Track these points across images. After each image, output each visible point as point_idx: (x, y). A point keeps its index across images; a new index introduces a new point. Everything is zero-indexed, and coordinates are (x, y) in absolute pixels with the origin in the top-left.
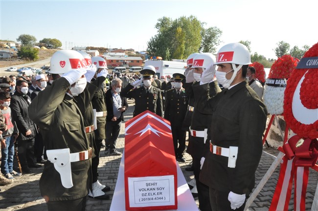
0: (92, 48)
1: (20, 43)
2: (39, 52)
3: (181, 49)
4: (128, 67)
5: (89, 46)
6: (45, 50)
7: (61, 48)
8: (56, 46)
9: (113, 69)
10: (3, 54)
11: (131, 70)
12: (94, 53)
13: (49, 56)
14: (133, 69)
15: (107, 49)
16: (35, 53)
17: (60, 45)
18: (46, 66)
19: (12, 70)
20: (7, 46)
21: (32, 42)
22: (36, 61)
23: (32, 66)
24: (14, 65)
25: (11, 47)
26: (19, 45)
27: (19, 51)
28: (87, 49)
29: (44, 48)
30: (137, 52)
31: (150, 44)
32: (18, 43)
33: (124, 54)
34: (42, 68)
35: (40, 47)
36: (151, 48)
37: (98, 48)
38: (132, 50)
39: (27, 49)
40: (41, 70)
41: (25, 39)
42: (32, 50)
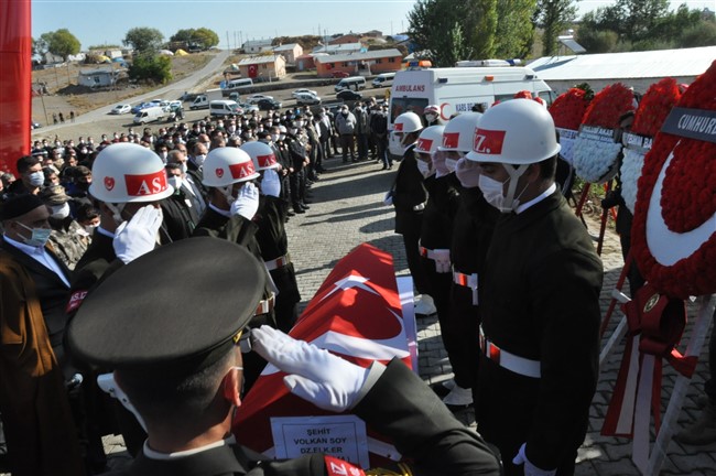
0: (287, 41)
1: (130, 48)
2: (173, 63)
3: (490, 22)
4: (370, 74)
5: (279, 36)
6: (184, 57)
7: (218, 47)
8: (206, 45)
9: (336, 83)
10: (101, 78)
11: (378, 83)
12: (292, 50)
13: (195, 69)
14: (382, 80)
15: (319, 38)
16: (164, 66)
17: (215, 41)
18: (190, 92)
19: (121, 110)
20: (105, 58)
21: (155, 43)
22: (168, 83)
23: (161, 96)
24: (125, 98)
25: (114, 60)
26: (130, 53)
27: (130, 68)
28: (275, 42)
29: (182, 52)
30: (389, 38)
31: (414, 17)
32: (126, 48)
33: (357, 45)
34: (181, 99)
35: (174, 50)
36: (418, 28)
37: (300, 38)
38: (376, 34)
39: (146, 60)
40: (180, 104)
41: (139, 39)
42: (157, 60)
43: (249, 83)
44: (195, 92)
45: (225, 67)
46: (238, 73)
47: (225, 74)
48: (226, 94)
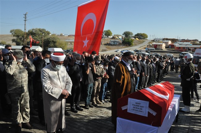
0: (167, 39)
1: (124, 36)
2: (134, 41)
4: (192, 52)
5: (165, 38)
6: (137, 40)
7: (147, 39)
8: (144, 38)
9: (180, 53)
10: (115, 42)
12: (168, 42)
13: (140, 44)
15: (177, 40)
16: (132, 42)
17: (147, 37)
18: (137, 49)
19: (118, 51)
20: (117, 38)
21: (130, 36)
22: (132, 46)
23: (129, 49)
24: (120, 48)
25: (119, 39)
26: (124, 37)
27: (123, 41)
28: (164, 39)
29: (137, 39)
30: (200, 42)
32: (123, 36)
33: (189, 43)
34: (134, 51)
35: (135, 38)
37: (171, 39)
38: (196, 40)
39: (127, 39)
41: (127, 34)
42: (130, 40)
43: (154, 49)
44: (138, 50)
45: (148, 44)
46: (151, 46)
47: (147, 46)
48: (147, 51)
